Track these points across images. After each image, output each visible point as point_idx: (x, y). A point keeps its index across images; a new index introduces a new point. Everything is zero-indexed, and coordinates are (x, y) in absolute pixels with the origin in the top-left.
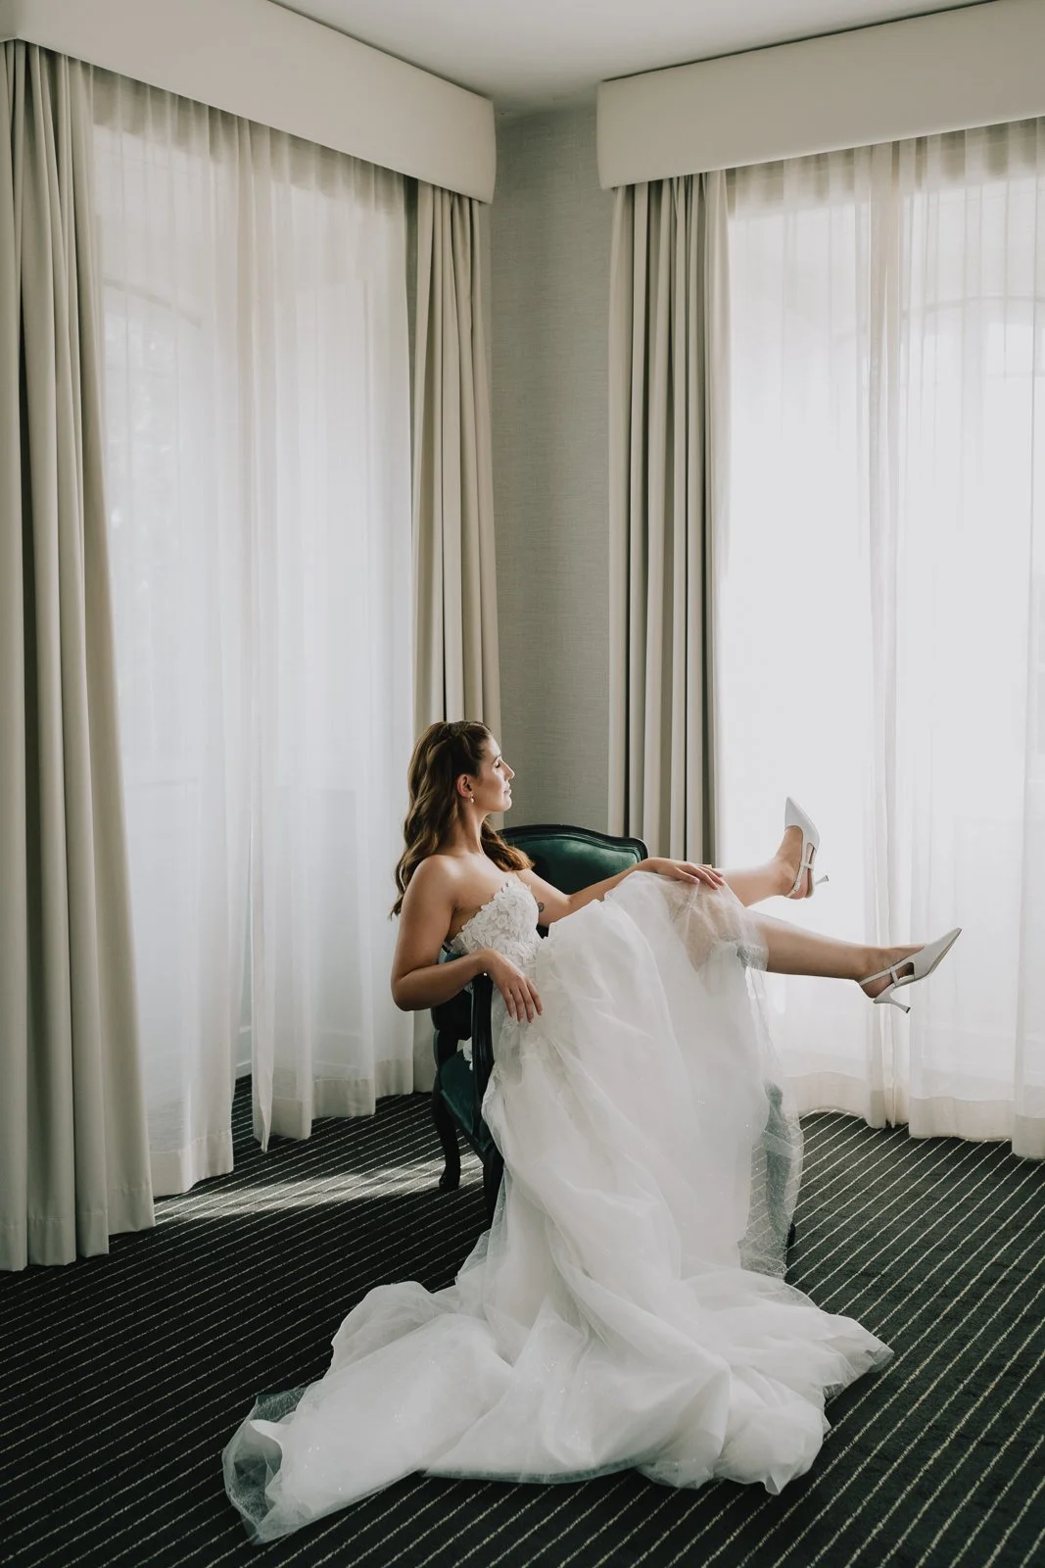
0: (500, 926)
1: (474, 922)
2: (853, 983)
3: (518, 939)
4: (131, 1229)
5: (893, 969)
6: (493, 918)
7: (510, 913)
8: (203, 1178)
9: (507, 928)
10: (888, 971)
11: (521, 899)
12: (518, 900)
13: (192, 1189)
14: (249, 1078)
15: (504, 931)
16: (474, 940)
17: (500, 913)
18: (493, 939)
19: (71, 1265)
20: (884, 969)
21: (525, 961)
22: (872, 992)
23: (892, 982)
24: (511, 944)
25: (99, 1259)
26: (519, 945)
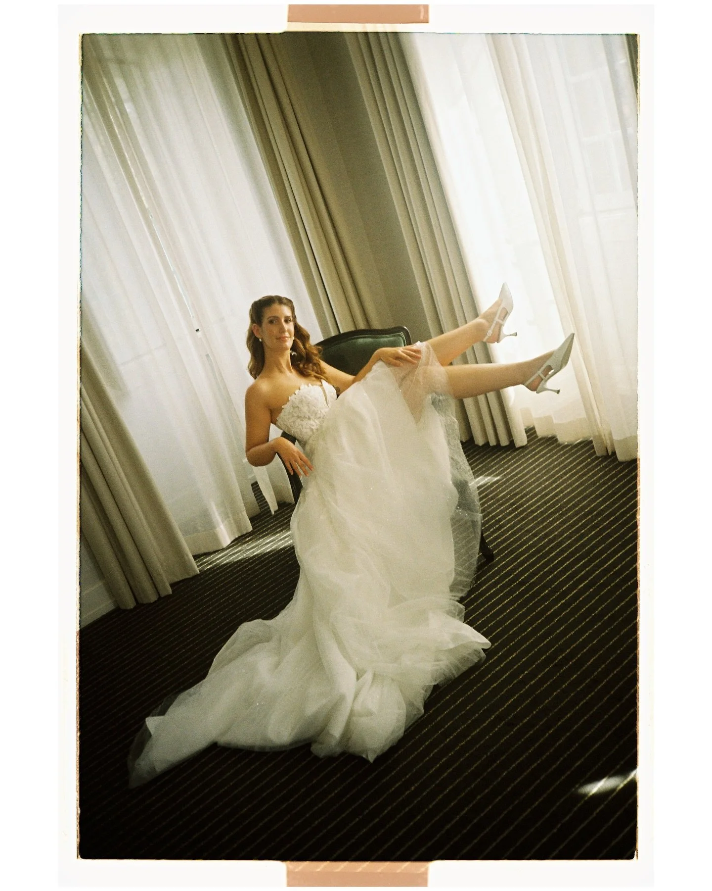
0: (295, 415)
1: (282, 415)
2: (521, 386)
3: (309, 419)
4: (187, 576)
5: (540, 372)
6: (291, 411)
7: (299, 406)
8: (237, 537)
9: (300, 415)
10: (536, 375)
11: (305, 397)
12: (303, 398)
13: (231, 543)
14: (256, 483)
15: (298, 417)
16: (284, 424)
17: (294, 408)
18: (294, 422)
19: (155, 602)
20: (534, 374)
21: (314, 430)
22: (533, 388)
23: (542, 379)
24: (305, 423)
25: (168, 597)
26: (312, 422)
